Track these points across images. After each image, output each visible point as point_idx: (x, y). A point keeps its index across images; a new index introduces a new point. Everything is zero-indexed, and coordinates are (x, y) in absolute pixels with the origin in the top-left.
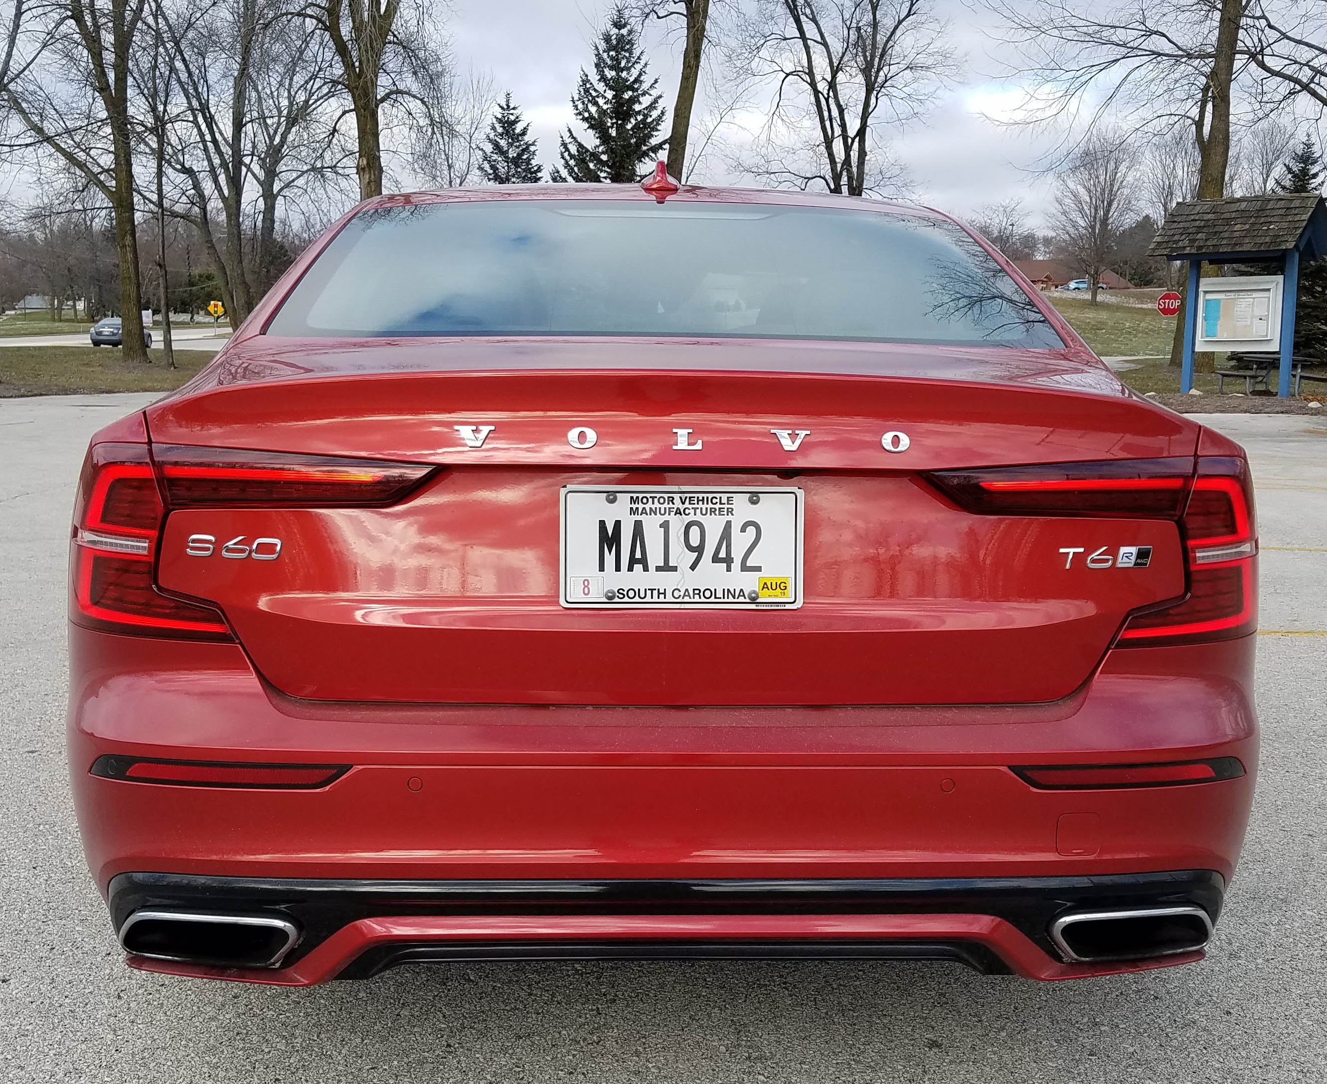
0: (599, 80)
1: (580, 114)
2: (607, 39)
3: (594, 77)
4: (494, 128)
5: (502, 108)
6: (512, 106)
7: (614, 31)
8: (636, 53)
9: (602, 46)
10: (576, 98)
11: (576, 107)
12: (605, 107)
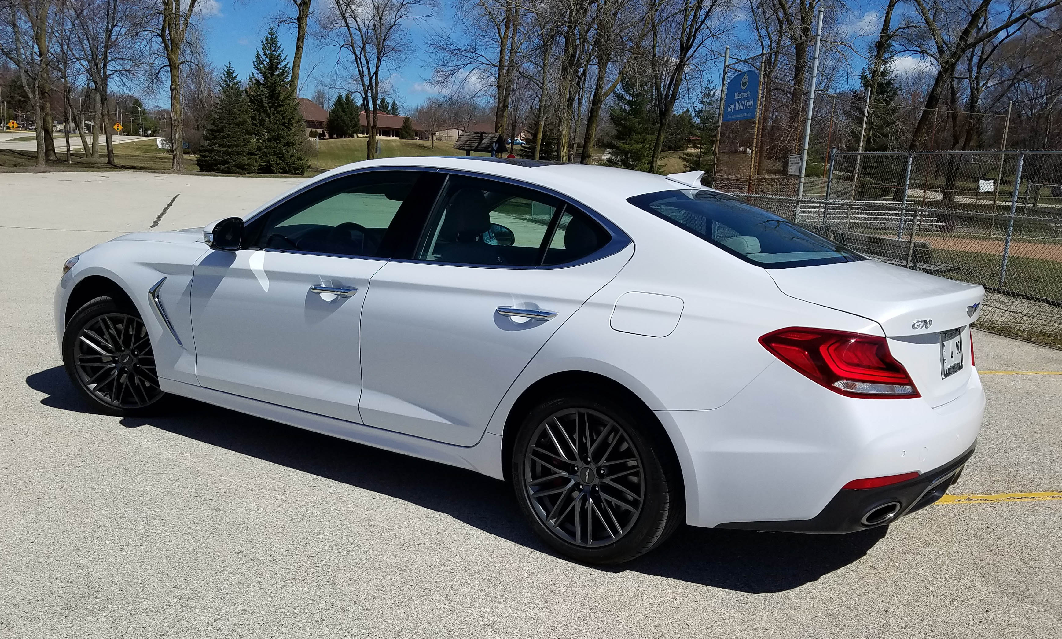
0: (264, 55)
1: (256, 67)
2: (267, 39)
3: (262, 54)
4: (224, 75)
5: (227, 67)
6: (231, 67)
7: (269, 36)
8: (278, 45)
9: (265, 42)
10: (255, 61)
11: (254, 65)
12: (266, 65)
